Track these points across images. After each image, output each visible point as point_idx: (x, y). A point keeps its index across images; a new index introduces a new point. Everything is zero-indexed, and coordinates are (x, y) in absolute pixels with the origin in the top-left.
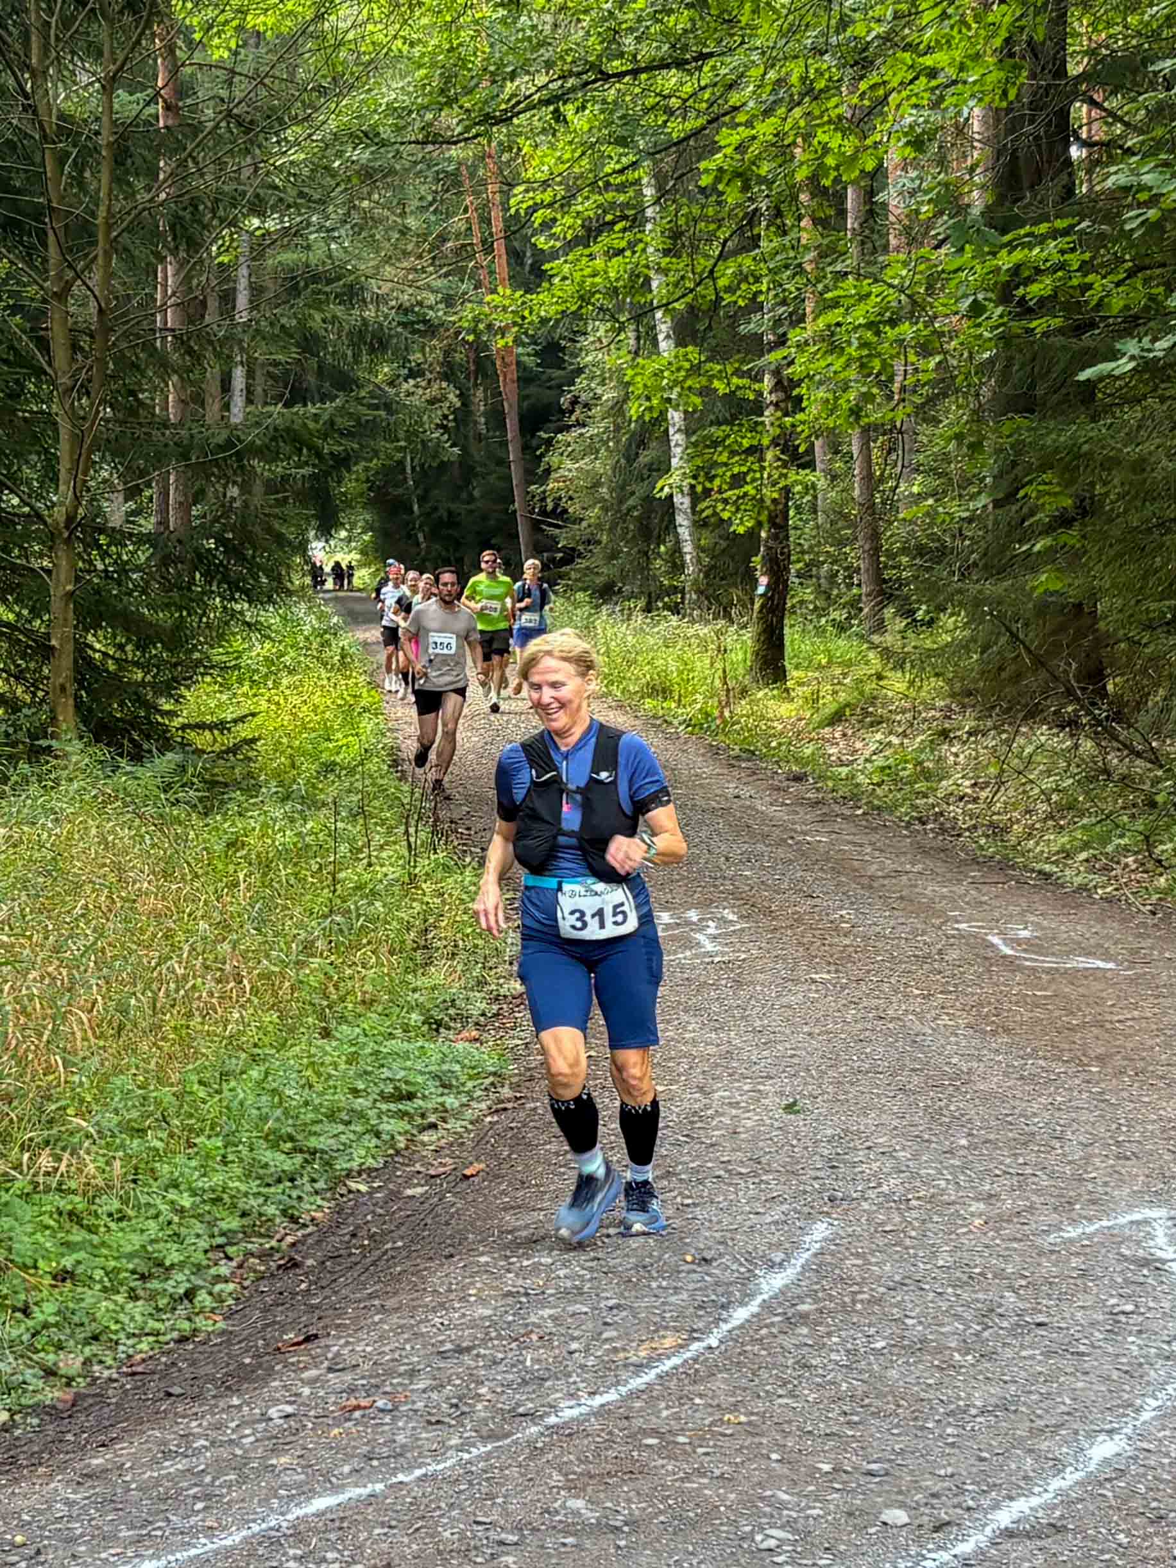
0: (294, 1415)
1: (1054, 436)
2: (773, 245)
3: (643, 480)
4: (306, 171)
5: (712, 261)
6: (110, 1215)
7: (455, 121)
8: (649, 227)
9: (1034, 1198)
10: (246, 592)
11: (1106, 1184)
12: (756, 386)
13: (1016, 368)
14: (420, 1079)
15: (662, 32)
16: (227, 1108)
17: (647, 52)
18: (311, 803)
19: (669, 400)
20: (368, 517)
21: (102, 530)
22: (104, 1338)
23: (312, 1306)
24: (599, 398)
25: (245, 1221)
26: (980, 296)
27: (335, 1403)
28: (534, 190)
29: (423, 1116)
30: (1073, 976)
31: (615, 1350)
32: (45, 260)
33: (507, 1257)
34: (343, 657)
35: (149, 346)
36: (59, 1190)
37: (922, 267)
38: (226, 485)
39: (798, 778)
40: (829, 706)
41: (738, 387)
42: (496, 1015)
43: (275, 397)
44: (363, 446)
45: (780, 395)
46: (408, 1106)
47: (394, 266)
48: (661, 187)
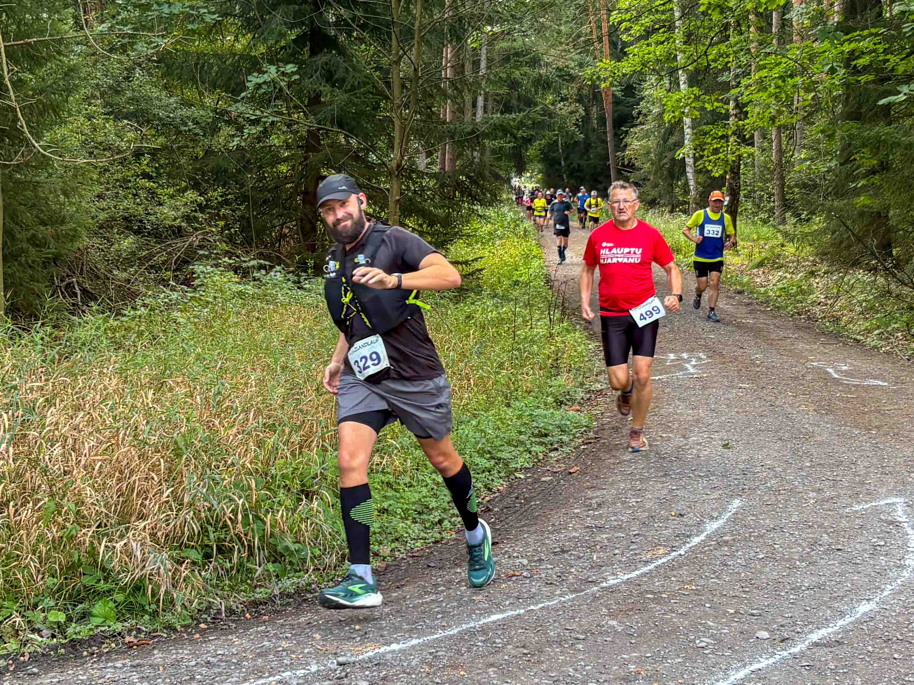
1: (868, 132)
2: (735, 40)
3: (671, 150)
4: (513, 4)
5: (705, 48)
6: (405, 484)
8: (677, 30)
10: (479, 201)
12: (726, 107)
13: (852, 99)
14: (551, 428)
16: (460, 437)
18: (505, 298)
19: (683, 113)
20: (540, 166)
21: (413, 171)
22: (400, 540)
24: (651, 112)
26: (835, 64)
27: (504, 573)
28: (622, 13)
29: (551, 444)
30: (867, 389)
31: (636, 554)
32: (391, 46)
33: (588, 511)
34: (525, 231)
35: (438, 87)
36: (382, 472)
37: (806, 50)
38: (472, 151)
39: (740, 292)
40: (757, 259)
41: (717, 107)
42: (588, 399)
43: (497, 111)
44: (537, 134)
45: (738, 111)
46: (545, 440)
47: (555, 49)
48: (683, 12)
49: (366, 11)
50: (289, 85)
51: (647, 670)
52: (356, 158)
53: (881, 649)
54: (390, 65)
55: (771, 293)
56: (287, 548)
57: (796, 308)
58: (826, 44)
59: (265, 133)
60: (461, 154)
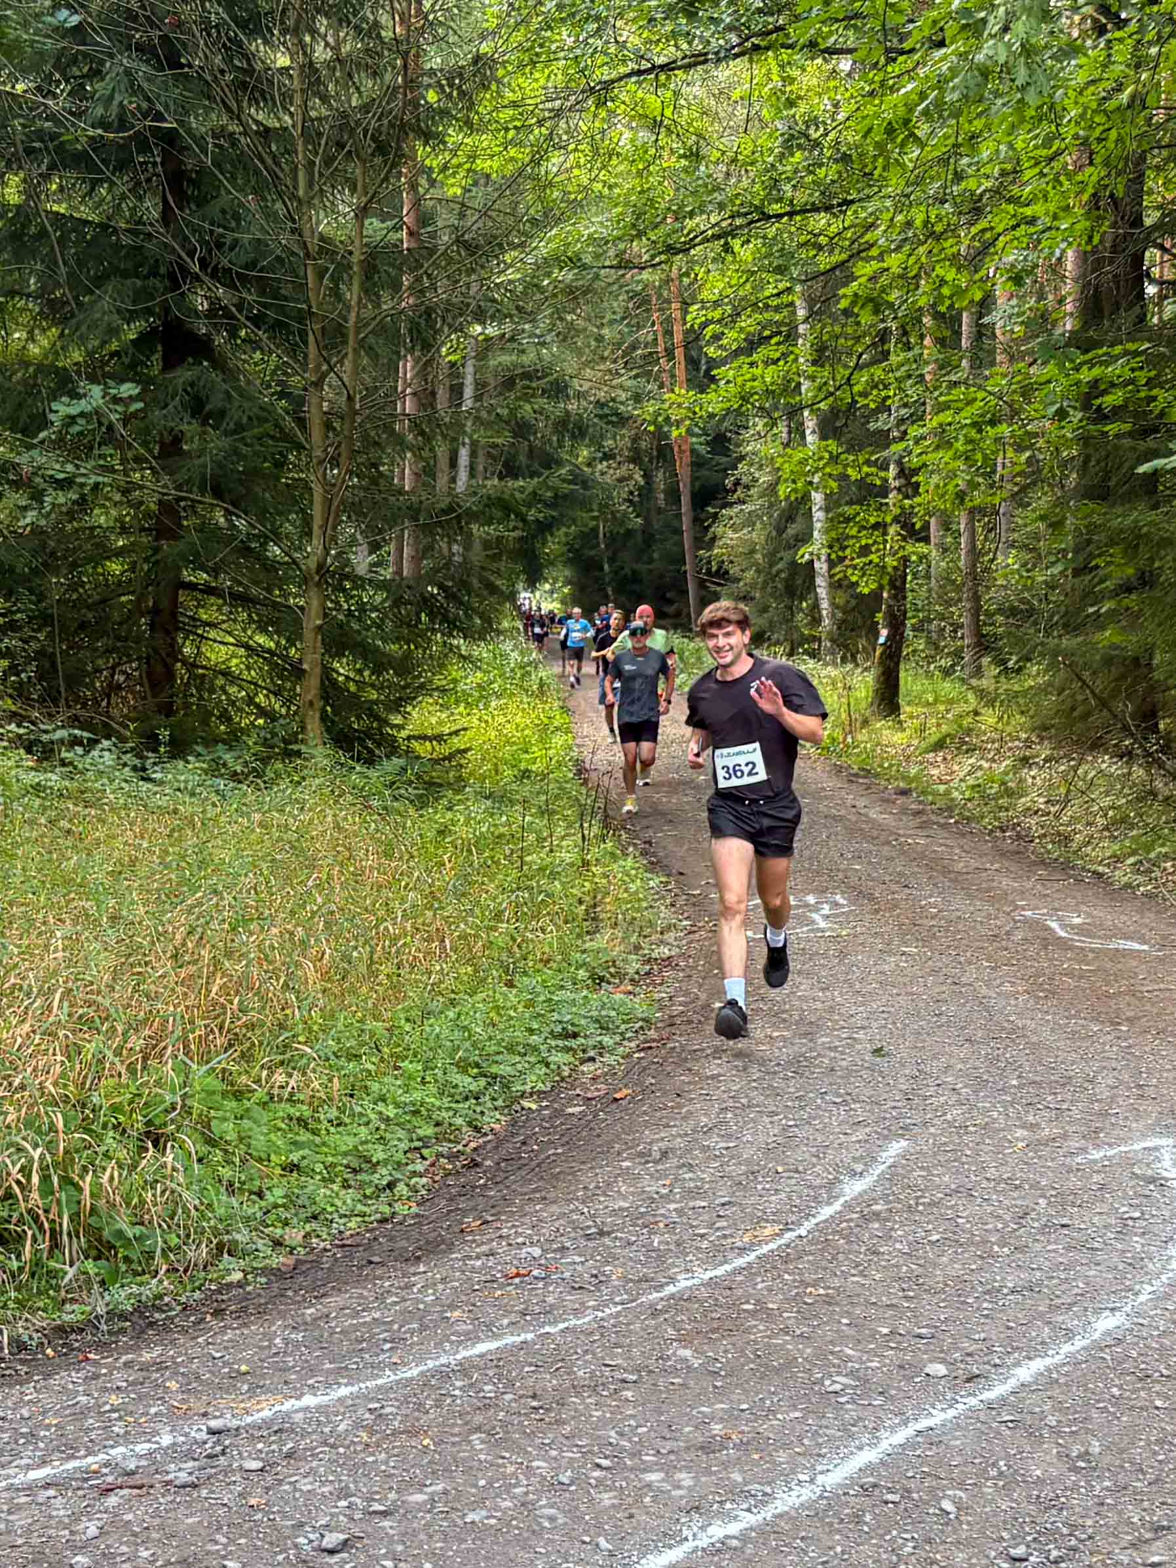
1: (1120, 520)
2: (900, 358)
3: (790, 548)
4: (520, 289)
5: (847, 372)
6: (330, 1121)
7: (643, 250)
8: (800, 341)
10: (461, 630)
12: (882, 474)
13: (1093, 463)
14: (583, 1022)
15: (814, 182)
16: (427, 1039)
17: (801, 198)
18: (506, 800)
19: (811, 483)
21: (347, 577)
22: (321, 1217)
23: (488, 1197)
24: (757, 481)
25: (437, 1129)
26: (1065, 403)
27: (500, 1272)
28: (707, 309)
29: (584, 1051)
30: (1113, 955)
31: (725, 1236)
32: (306, 356)
33: (644, 1163)
35: (388, 429)
36: (289, 1100)
37: (1019, 378)
38: (449, 543)
39: (904, 793)
40: (934, 735)
41: (868, 475)
42: (648, 974)
43: (492, 473)
44: (562, 515)
45: (903, 481)
46: (573, 1043)
47: (593, 369)
48: (811, 309)
49: (262, 293)
50: (126, 420)
51: (742, 1432)
52: (246, 551)
53: (1134, 1391)
54: (305, 389)
55: (955, 794)
56: (120, 1234)
57: (996, 819)
58: (1051, 369)
59: (83, 505)
60: (430, 548)
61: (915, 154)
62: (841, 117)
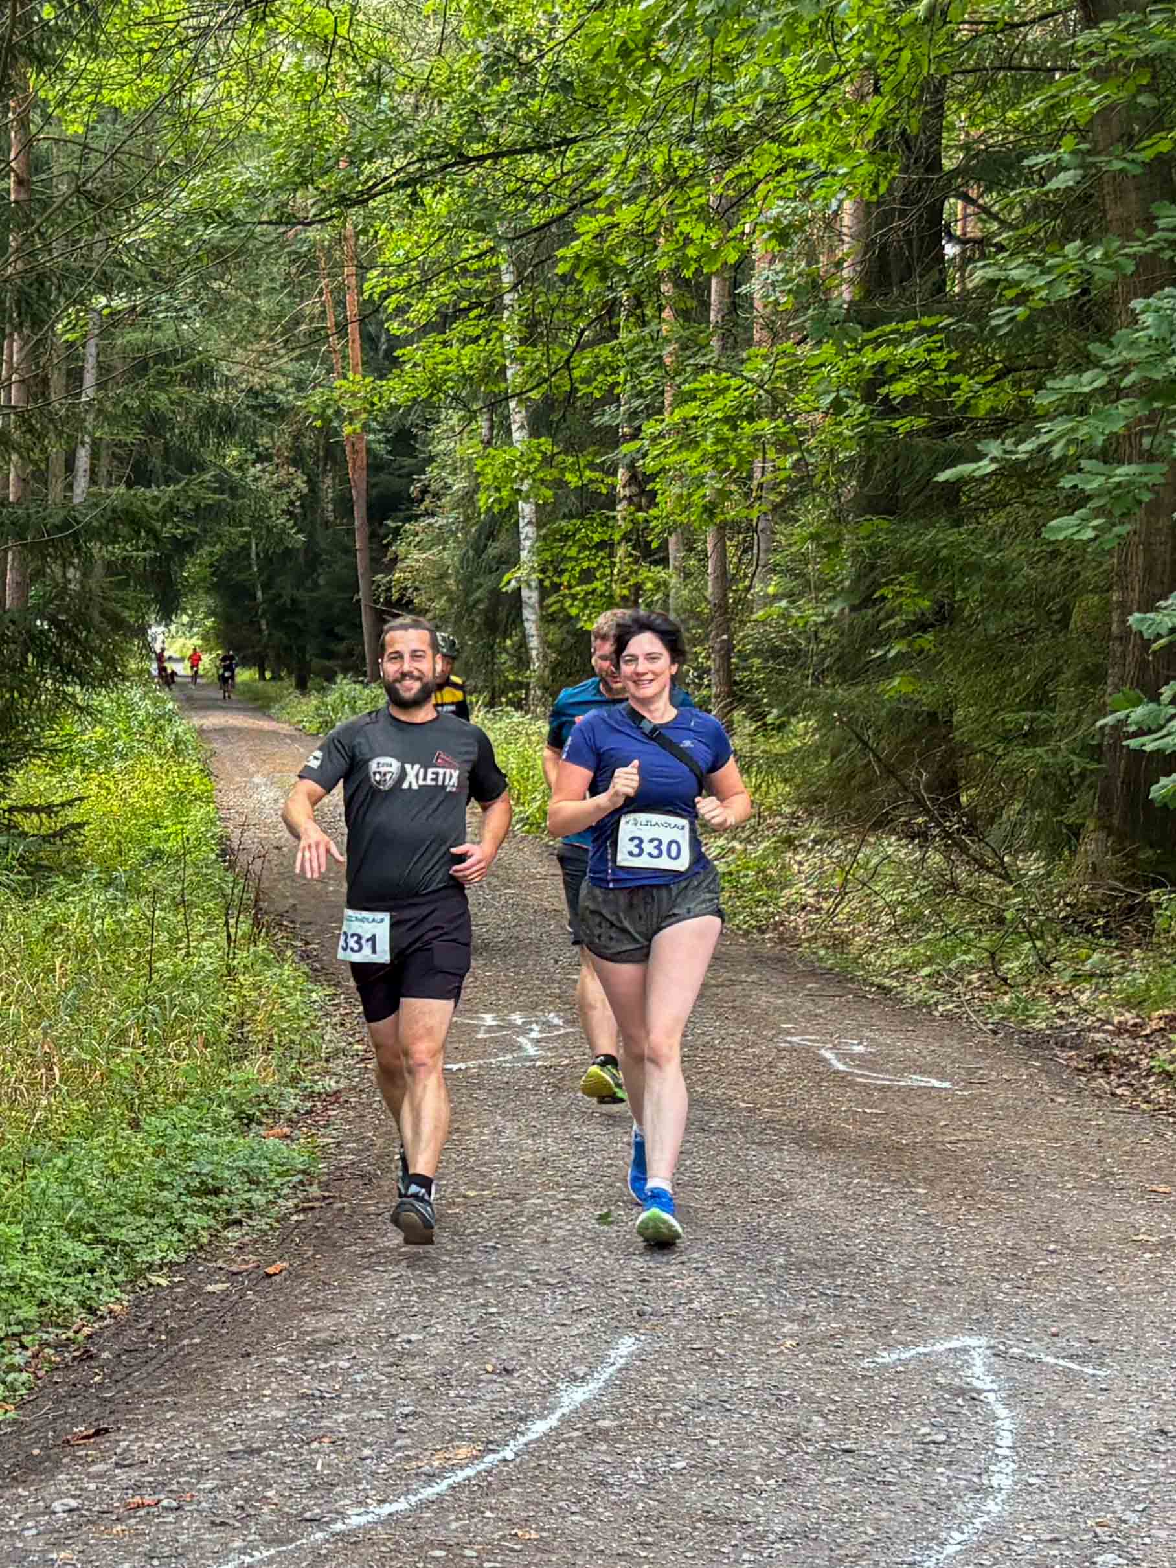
0: (77, 1509)
1: (913, 540)
2: (631, 336)
3: (491, 572)
4: (156, 250)
5: (565, 354)
7: (310, 202)
8: (506, 314)
9: (850, 1321)
10: (79, 675)
11: (925, 1310)
12: (609, 480)
13: (878, 467)
14: (227, 1174)
15: (524, 117)
16: (30, 1196)
17: (508, 136)
18: (132, 889)
19: (519, 491)
20: (211, 602)
23: (105, 1400)
24: (450, 488)
25: (42, 1310)
26: (843, 394)
27: (119, 1500)
28: (389, 275)
29: (228, 1211)
30: (906, 1095)
31: (408, 1458)
33: (304, 1359)
34: (177, 743)
37: (782, 362)
38: (64, 566)
41: (590, 481)
42: (309, 1112)
43: (119, 479)
44: (205, 530)
45: (634, 489)
46: (214, 1201)
47: (245, 349)
48: (520, 274)
58: (828, 349)
60: (39, 574)
61: (654, 81)
62: (559, 35)
